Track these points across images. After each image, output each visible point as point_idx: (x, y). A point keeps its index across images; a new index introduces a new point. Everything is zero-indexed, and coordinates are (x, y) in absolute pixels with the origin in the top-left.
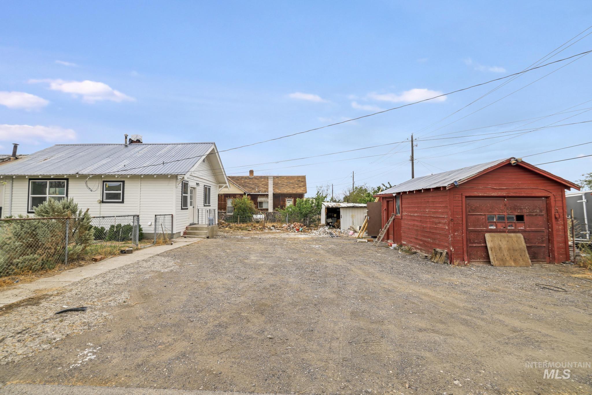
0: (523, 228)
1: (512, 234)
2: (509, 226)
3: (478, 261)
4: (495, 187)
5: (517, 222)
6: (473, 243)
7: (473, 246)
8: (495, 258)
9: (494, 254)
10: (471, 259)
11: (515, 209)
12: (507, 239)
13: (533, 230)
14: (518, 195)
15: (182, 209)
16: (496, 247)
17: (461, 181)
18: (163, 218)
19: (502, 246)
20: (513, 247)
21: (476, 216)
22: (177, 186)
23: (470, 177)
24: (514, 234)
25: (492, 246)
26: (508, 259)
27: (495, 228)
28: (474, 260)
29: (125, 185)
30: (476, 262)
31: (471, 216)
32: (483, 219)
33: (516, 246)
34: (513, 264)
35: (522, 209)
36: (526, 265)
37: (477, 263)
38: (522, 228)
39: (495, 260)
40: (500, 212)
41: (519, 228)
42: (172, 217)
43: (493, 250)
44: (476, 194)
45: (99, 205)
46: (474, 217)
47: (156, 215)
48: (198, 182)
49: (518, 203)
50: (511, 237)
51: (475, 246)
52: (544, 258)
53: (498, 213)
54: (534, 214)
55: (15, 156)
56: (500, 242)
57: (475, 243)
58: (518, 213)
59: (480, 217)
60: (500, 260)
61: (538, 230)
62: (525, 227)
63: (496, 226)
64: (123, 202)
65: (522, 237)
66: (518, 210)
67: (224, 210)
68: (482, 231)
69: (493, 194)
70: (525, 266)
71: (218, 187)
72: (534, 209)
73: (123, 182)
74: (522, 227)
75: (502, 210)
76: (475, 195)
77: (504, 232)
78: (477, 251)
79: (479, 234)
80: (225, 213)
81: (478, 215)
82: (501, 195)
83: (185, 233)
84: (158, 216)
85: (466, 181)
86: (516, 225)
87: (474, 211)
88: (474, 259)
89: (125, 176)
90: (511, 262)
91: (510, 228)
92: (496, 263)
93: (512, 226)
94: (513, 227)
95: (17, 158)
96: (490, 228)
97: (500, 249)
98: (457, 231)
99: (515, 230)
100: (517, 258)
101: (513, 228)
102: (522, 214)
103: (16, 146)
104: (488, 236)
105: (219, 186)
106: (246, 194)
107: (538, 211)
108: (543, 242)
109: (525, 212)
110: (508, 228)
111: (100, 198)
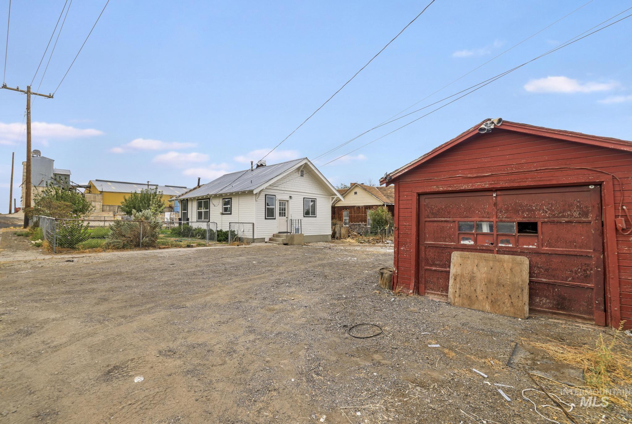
0: (535, 247)
1: (506, 256)
2: (502, 242)
3: (438, 294)
4: (469, 175)
5: (519, 234)
6: (431, 265)
7: (431, 270)
8: (458, 292)
9: (458, 286)
10: (428, 290)
11: (518, 211)
12: (491, 264)
13: (559, 253)
14: (516, 185)
15: (266, 219)
16: (465, 275)
17: (398, 171)
18: (237, 226)
19: (478, 275)
20: (498, 279)
21: (440, 224)
22: (257, 199)
23: (412, 163)
24: (511, 256)
25: (459, 272)
26: (480, 298)
27: (472, 243)
28: (433, 292)
29: (232, 201)
30: (435, 294)
31: (430, 224)
32: (450, 228)
33: (507, 278)
34: (488, 307)
35: (533, 210)
36: (515, 313)
37: (436, 296)
38: (531, 246)
39: (457, 295)
40: (483, 217)
41: (525, 246)
42: (253, 225)
43: (458, 280)
44: (434, 188)
45: (221, 216)
46: (435, 224)
47: (230, 223)
48: (291, 195)
49: (524, 199)
50: (500, 261)
51: (435, 271)
52: (591, 313)
53: (480, 218)
54: (564, 220)
55: (199, 186)
56: (475, 269)
57: (436, 265)
58: (524, 217)
59: (445, 224)
60: (465, 296)
61: (572, 253)
62: (538, 246)
63: (476, 241)
64: (231, 214)
65: (528, 262)
66: (523, 213)
67: (365, 223)
68: (446, 247)
69: (464, 187)
70: (511, 315)
71: (331, 199)
72: (564, 211)
73: (231, 198)
74: (533, 245)
75: (488, 213)
76: (432, 190)
77: (491, 251)
78: (438, 279)
79: (443, 251)
80: (365, 225)
81: (442, 221)
82: (480, 187)
83: (270, 239)
84: (232, 224)
85: (406, 170)
86: (517, 241)
87: (435, 215)
88: (433, 290)
89: (231, 194)
90: (484, 304)
91: (504, 245)
92: (456, 300)
93: (508, 242)
94: (510, 243)
95: (200, 187)
96: (462, 242)
97: (472, 279)
98: (404, 244)
99: (515, 250)
100: (499, 298)
101: (511, 245)
102: (532, 220)
103: (199, 180)
104: (457, 257)
105: (332, 197)
106: (385, 205)
107: (576, 214)
108: (587, 278)
109: (539, 217)
110: (500, 245)
111: (221, 211)
